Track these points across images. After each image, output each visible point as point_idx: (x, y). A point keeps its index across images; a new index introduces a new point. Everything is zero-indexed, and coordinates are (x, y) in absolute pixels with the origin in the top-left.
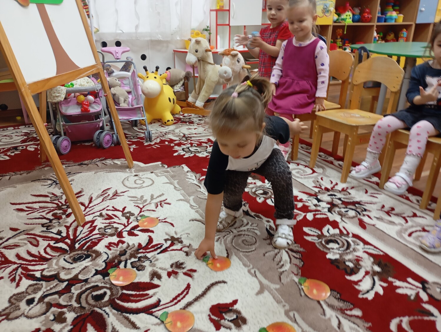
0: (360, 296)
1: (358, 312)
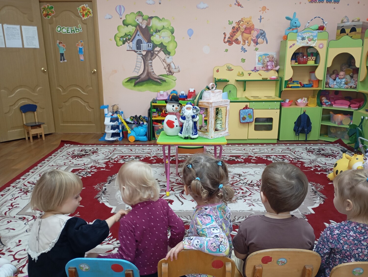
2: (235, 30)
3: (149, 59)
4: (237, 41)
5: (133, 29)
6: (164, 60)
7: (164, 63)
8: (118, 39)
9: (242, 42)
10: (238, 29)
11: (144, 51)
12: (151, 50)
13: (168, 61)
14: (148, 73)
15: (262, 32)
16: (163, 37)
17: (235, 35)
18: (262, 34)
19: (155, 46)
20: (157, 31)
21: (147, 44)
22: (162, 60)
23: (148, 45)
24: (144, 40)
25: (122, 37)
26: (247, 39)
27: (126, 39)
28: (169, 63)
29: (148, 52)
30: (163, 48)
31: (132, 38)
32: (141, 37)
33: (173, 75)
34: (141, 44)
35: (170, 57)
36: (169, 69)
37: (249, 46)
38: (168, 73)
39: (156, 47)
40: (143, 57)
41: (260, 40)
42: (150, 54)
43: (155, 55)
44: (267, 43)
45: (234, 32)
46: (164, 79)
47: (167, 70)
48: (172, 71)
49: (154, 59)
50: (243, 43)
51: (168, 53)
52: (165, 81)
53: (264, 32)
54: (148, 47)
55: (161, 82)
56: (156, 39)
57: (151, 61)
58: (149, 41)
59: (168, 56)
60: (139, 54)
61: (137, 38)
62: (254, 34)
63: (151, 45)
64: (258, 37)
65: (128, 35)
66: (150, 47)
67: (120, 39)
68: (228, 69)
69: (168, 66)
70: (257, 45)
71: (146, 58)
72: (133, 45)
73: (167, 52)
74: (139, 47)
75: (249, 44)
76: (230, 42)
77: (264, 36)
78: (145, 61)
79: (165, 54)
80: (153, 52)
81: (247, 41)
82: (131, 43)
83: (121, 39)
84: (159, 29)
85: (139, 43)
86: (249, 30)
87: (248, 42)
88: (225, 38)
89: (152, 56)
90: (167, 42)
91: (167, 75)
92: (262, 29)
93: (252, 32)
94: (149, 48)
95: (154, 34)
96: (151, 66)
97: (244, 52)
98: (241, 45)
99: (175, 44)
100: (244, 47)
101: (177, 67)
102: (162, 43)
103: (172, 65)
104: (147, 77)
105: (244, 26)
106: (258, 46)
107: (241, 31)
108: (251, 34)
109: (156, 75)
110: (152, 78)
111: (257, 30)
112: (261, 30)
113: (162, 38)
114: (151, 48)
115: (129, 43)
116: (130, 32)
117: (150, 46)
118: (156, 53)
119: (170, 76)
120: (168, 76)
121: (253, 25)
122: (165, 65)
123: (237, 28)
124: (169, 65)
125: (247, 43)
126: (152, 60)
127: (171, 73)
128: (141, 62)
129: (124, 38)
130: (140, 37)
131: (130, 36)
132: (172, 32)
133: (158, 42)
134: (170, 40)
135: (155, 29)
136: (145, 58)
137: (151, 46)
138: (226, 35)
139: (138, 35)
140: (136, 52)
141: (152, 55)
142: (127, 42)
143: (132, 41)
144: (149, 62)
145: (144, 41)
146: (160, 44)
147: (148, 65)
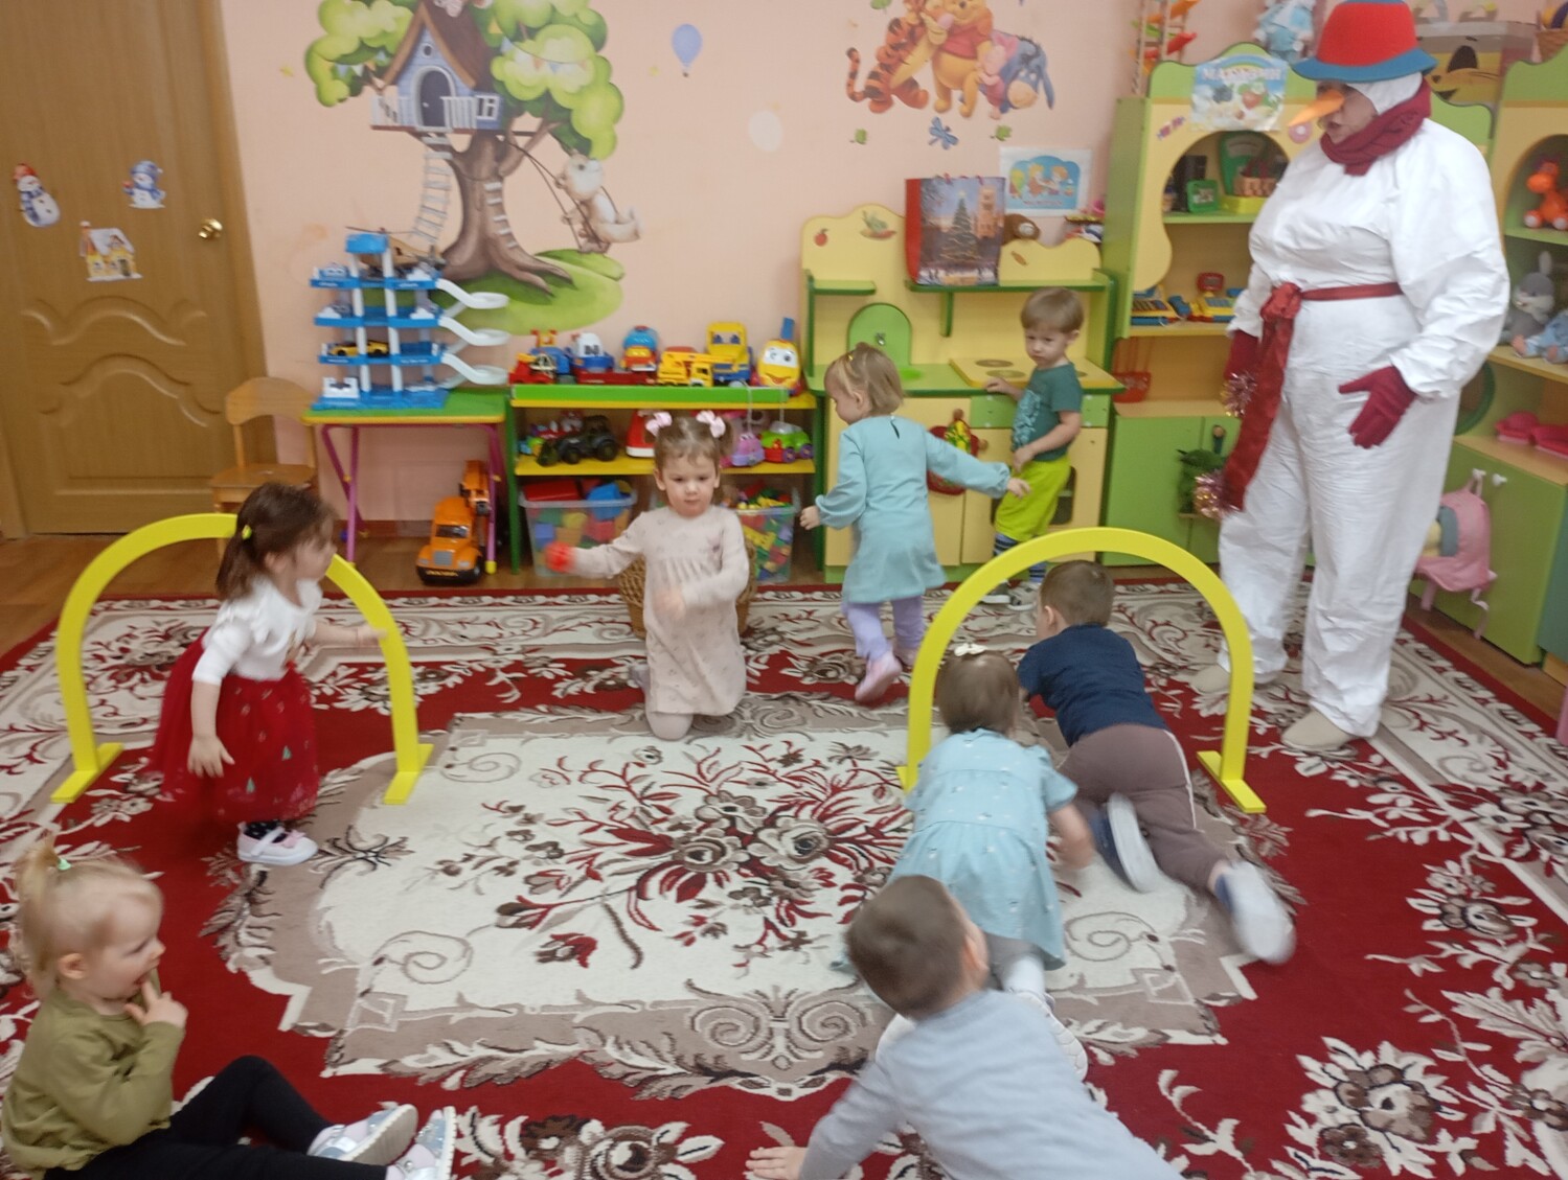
0: (473, 1109)
1: (452, 1083)
2: (903, 38)
3: (485, 171)
4: (912, 94)
5: (397, 19)
6: (561, 182)
7: (561, 193)
8: (323, 68)
9: (934, 97)
10: (918, 31)
11: (458, 131)
12: (496, 127)
13: (583, 183)
14: (487, 244)
15: (1030, 49)
16: (554, 66)
17: (901, 61)
18: (1030, 60)
19: (513, 107)
20: (523, 33)
21: (472, 95)
22: (551, 181)
23: (481, 101)
24: (457, 79)
25: (344, 59)
26: (960, 84)
27: (366, 69)
28: (585, 197)
29: (480, 136)
30: (557, 118)
31: (397, 66)
32: (444, 63)
33: (607, 255)
34: (445, 98)
35: (592, 165)
36: (586, 222)
37: (967, 115)
38: (582, 241)
39: (520, 113)
40: (458, 163)
41: (1018, 89)
42: (489, 150)
43: (515, 154)
44: (1050, 102)
45: (895, 47)
46: (561, 273)
47: (578, 227)
48: (601, 234)
49: (510, 171)
50: (942, 104)
51: (581, 146)
52: (566, 281)
53: (1037, 48)
54: (480, 113)
55: (551, 288)
56: (517, 70)
57: (497, 185)
58: (485, 82)
59: (579, 159)
60: (436, 147)
61: (423, 64)
62: (993, 56)
63: (491, 101)
64: (1008, 74)
65: (375, 50)
66: (490, 113)
67: (334, 71)
68: (869, 231)
69: (583, 208)
70: (1003, 110)
71: (469, 167)
72: (403, 99)
73: (575, 140)
74: (432, 113)
75: (965, 109)
76: (879, 98)
77: (1040, 72)
78: (468, 181)
79: (566, 148)
80: (507, 141)
81: (956, 94)
82: (392, 91)
83: (342, 69)
84: (532, 23)
85: (433, 90)
86: (967, 38)
87: (962, 100)
88: (853, 75)
89: (501, 157)
90: (572, 89)
91: (580, 252)
92: (1028, 37)
93: (984, 48)
94: (485, 117)
95: (507, 45)
96: (500, 208)
97: (946, 147)
98: (927, 114)
99: (614, 100)
100: (947, 120)
101: (625, 215)
102: (547, 96)
103: (602, 203)
104: (480, 265)
105: (947, 19)
106: (1010, 118)
107: (931, 45)
108: (973, 56)
109: (522, 250)
110: (505, 268)
111: (1004, 39)
112: (1023, 39)
113: (546, 69)
114: (493, 117)
115: (380, 91)
116: (384, 34)
117: (487, 105)
118: (521, 141)
119: (595, 260)
120: (585, 259)
121: (988, 15)
122: (569, 205)
123: (913, 27)
124: (586, 205)
125: (956, 103)
126: (501, 179)
127: (596, 241)
128: (447, 189)
129: (355, 63)
130: (434, 59)
131: (388, 54)
132: (599, 41)
133: (528, 88)
134: (586, 77)
135: (510, 25)
136: (464, 166)
137: (495, 106)
138: (857, 61)
139: (428, 51)
140: (419, 135)
141: (503, 151)
142: (371, 83)
143: (395, 82)
144: (490, 186)
145: (460, 84)
146: (538, 100)
147: (482, 200)
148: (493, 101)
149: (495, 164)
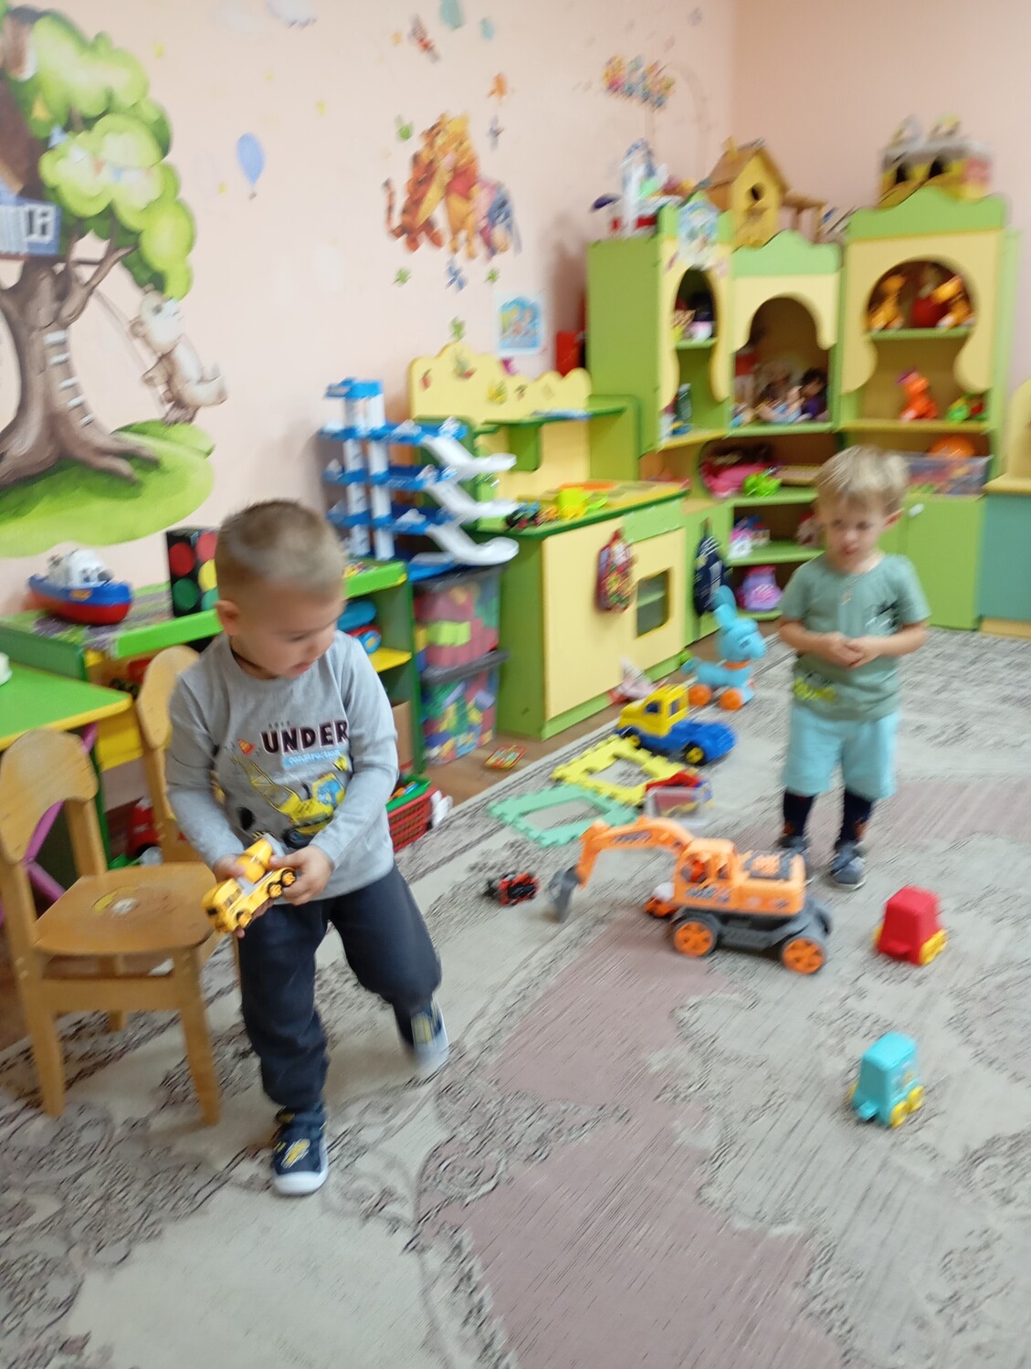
2: (422, 174)
3: (43, 316)
4: (432, 233)
6: (138, 329)
7: (138, 344)
11: (4, 256)
12: (52, 252)
13: (162, 330)
14: (55, 423)
16: (118, 171)
17: (422, 197)
18: (501, 208)
19: (72, 227)
20: (77, 123)
21: (18, 204)
23: (31, 215)
26: (464, 224)
28: (165, 348)
29: (33, 264)
30: (124, 242)
35: (169, 307)
36: (169, 382)
37: (471, 256)
38: (167, 407)
39: (81, 234)
41: (498, 234)
42: (46, 287)
43: (79, 292)
44: (519, 247)
45: (418, 182)
46: (146, 453)
48: (186, 397)
49: (75, 316)
50: (453, 245)
51: (153, 281)
52: (151, 464)
53: (506, 195)
54: (30, 231)
55: (137, 476)
56: (73, 173)
57: (60, 335)
58: (33, 187)
59: (153, 299)
63: (44, 214)
64: (491, 218)
66: (44, 230)
68: (458, 371)
69: (165, 364)
70: (492, 254)
71: (23, 309)
73: (148, 274)
75: (469, 251)
76: (410, 235)
77: (509, 218)
78: (24, 331)
79: (140, 284)
80: (66, 272)
84: (85, 111)
86: (463, 180)
87: (466, 241)
88: (390, 209)
89: (62, 296)
90: (140, 203)
92: (500, 184)
93: (475, 191)
94: (35, 237)
95: (58, 138)
96: (67, 368)
97: (458, 290)
99: (184, 223)
100: (457, 261)
101: (209, 371)
102: (109, 213)
103: (183, 357)
104: (48, 452)
105: (451, 157)
106: (496, 262)
107: (441, 183)
108: (471, 196)
109: (99, 427)
110: (80, 453)
111: (486, 185)
112: (497, 186)
113: (106, 175)
114: (48, 238)
117: (38, 222)
118: (86, 273)
120: (171, 432)
121: (474, 161)
122: (149, 360)
123: (429, 163)
124: (165, 358)
125: (463, 244)
126: (64, 327)
127: (181, 407)
133: (87, 199)
134: (154, 193)
135: (59, 108)
136: (16, 311)
137: (50, 221)
138: (392, 195)
141: (63, 289)
144: (54, 337)
146: (101, 216)
147: (44, 358)
148: (46, 214)
149: (55, 306)
